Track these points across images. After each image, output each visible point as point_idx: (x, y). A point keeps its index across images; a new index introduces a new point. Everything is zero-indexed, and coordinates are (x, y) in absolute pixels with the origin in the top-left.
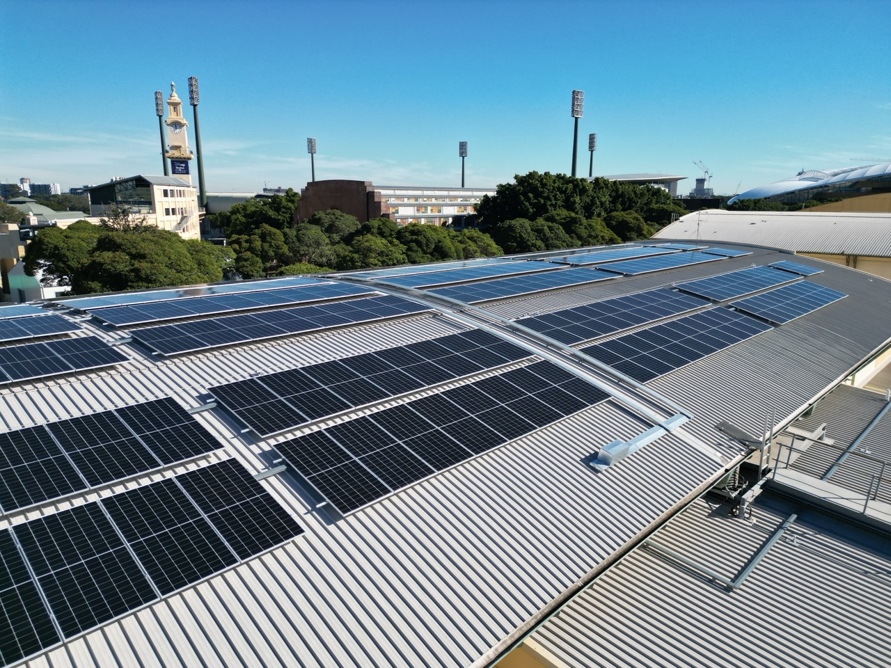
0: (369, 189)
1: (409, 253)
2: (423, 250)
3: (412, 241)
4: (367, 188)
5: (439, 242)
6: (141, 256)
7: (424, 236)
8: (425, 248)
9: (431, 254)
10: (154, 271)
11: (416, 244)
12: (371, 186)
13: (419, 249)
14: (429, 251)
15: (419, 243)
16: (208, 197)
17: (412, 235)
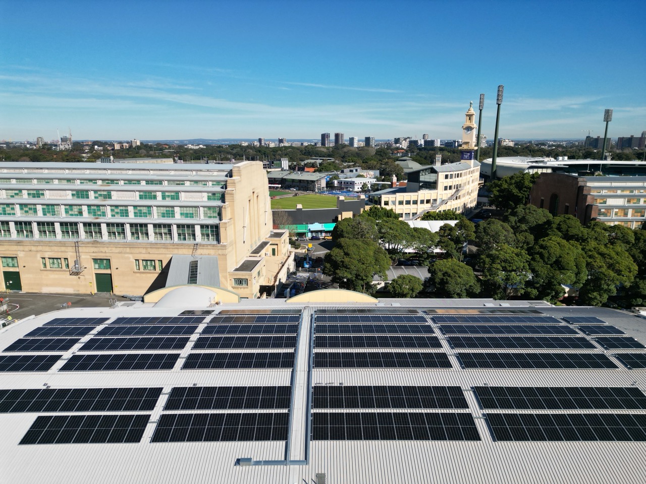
1: (532, 262)
2: (544, 261)
3: (538, 253)
4: (580, 183)
5: (560, 257)
6: (347, 254)
7: (548, 252)
8: (546, 260)
9: (551, 265)
10: (350, 264)
11: (540, 256)
13: (541, 260)
14: (549, 262)
15: (542, 256)
16: (497, 166)
17: (541, 248)
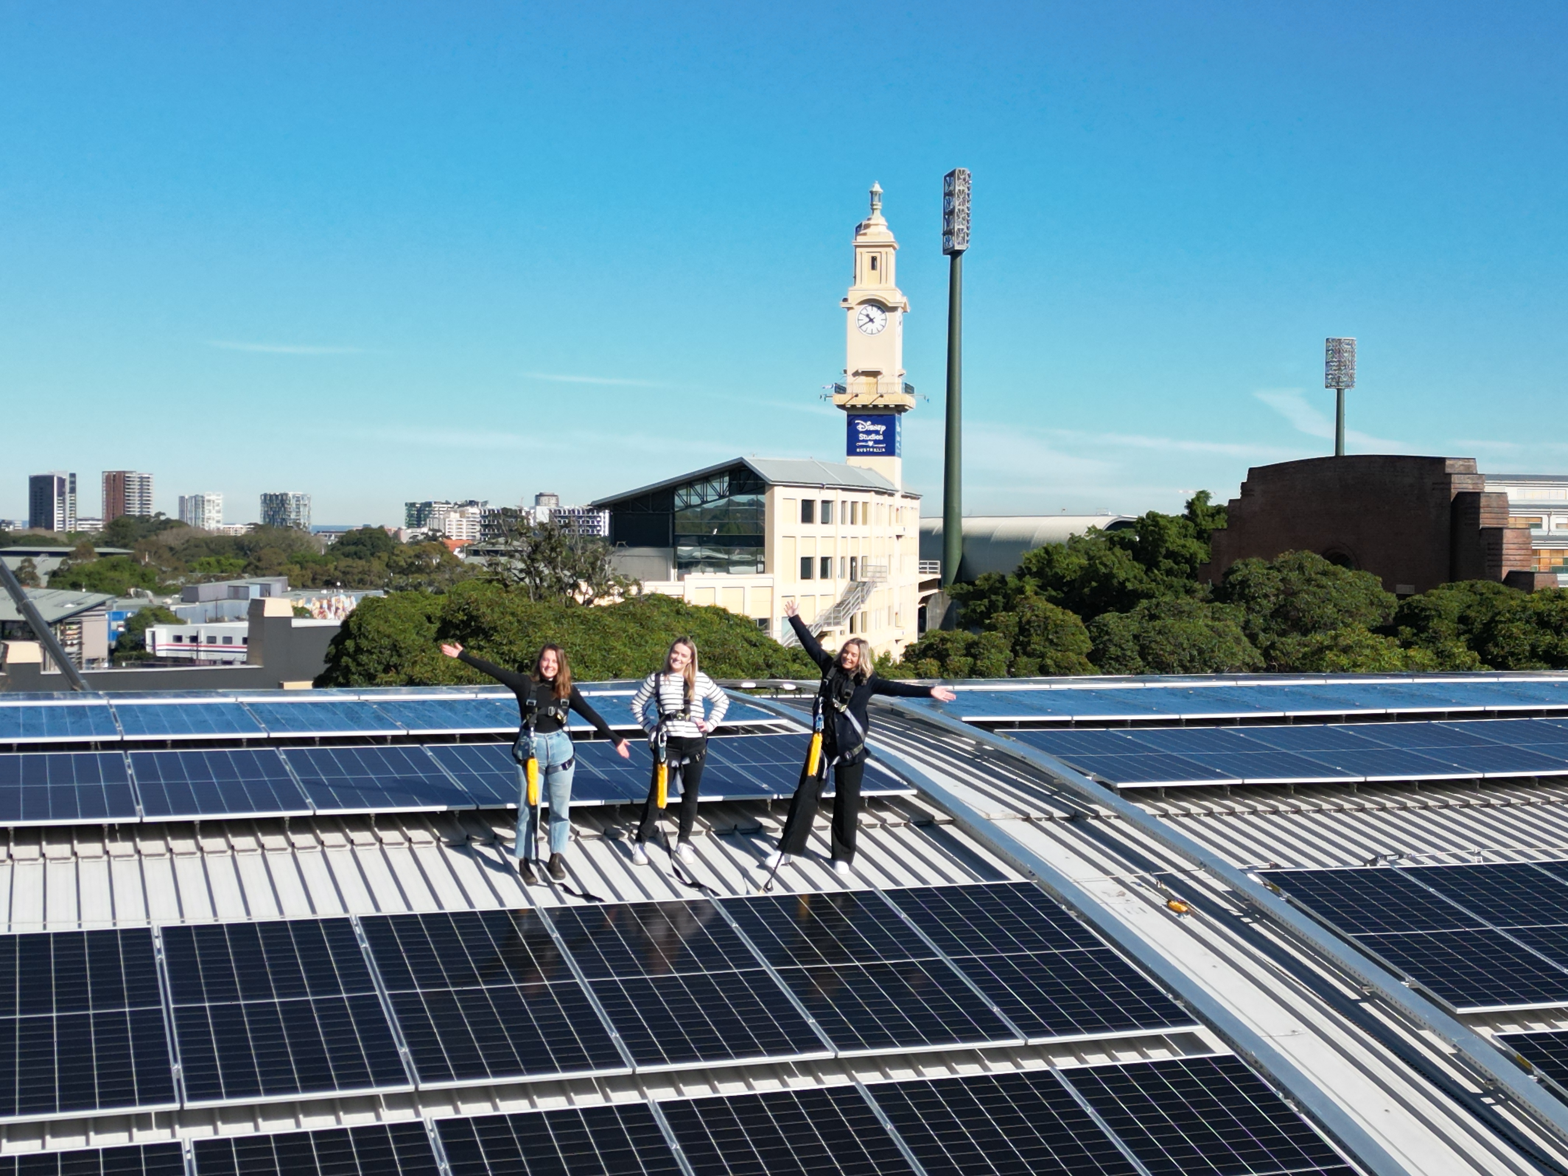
0: (1460, 484)
4: (1455, 479)
12: (1469, 471)
